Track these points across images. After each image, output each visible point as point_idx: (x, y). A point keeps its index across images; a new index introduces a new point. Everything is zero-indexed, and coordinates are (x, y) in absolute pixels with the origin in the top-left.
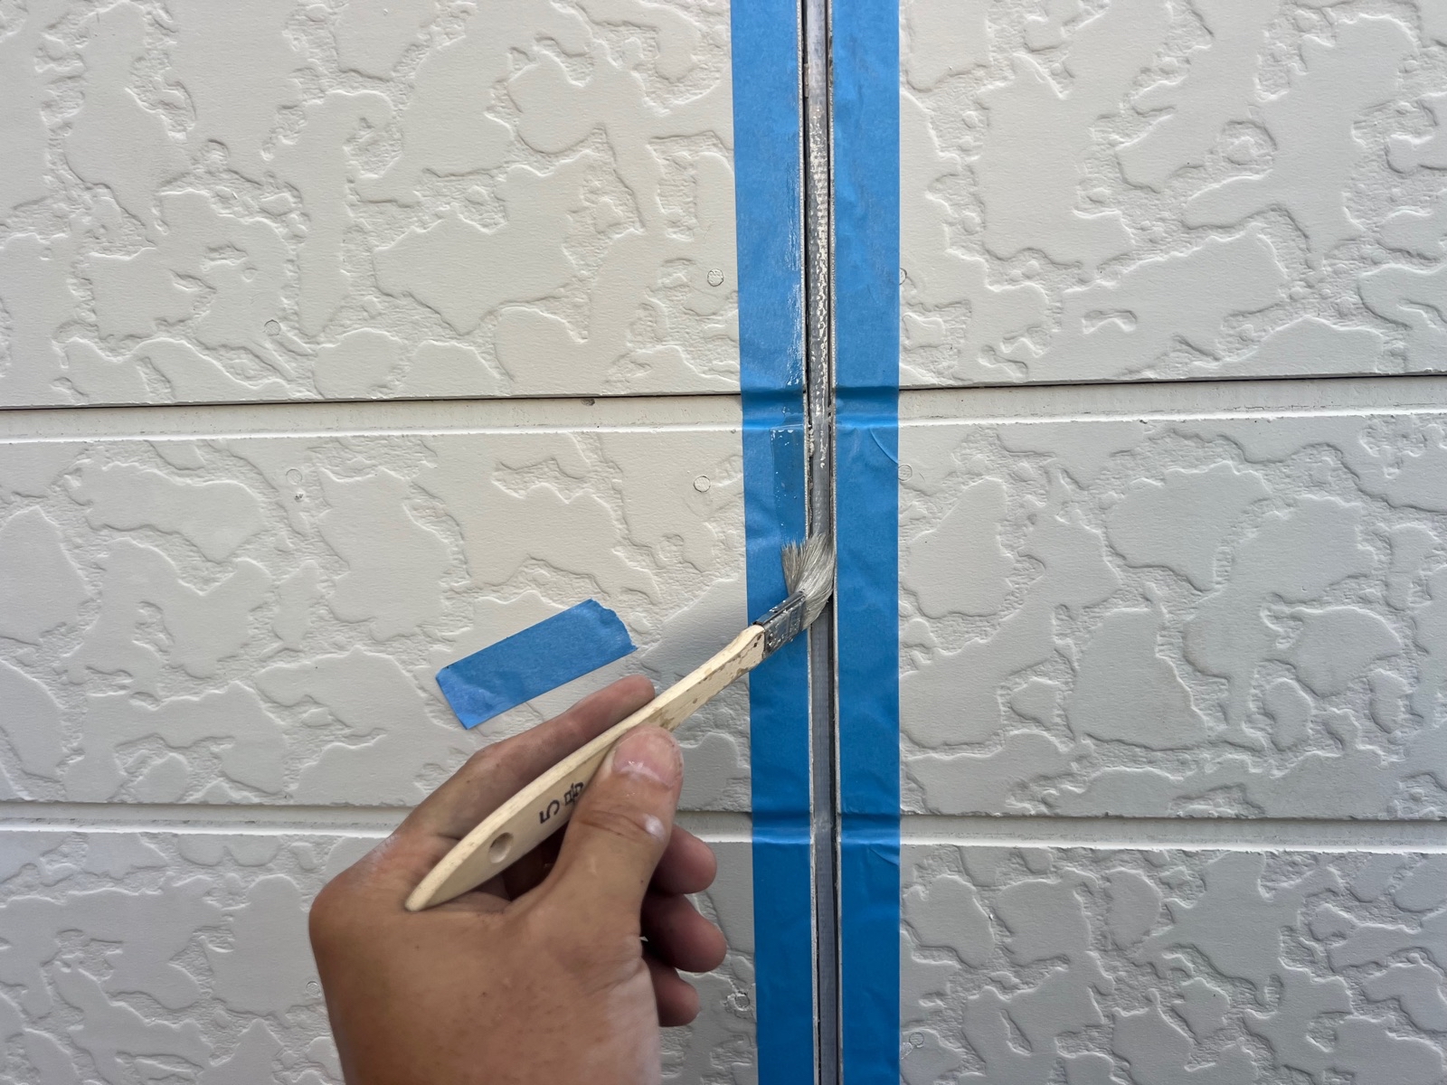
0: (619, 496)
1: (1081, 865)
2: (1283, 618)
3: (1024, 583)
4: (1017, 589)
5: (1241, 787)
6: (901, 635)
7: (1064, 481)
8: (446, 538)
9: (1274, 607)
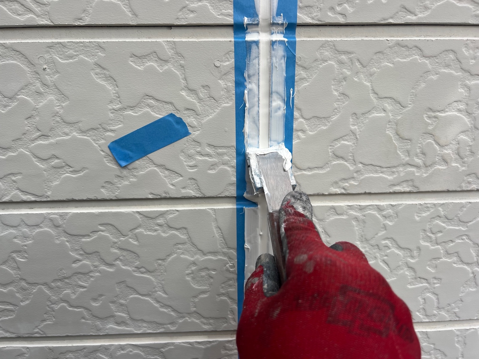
0: (183, 69)
1: (355, 211)
2: (431, 117)
3: (341, 105)
4: (338, 107)
5: (412, 180)
6: (295, 126)
7: (357, 64)
8: (111, 87)
9: (429, 113)
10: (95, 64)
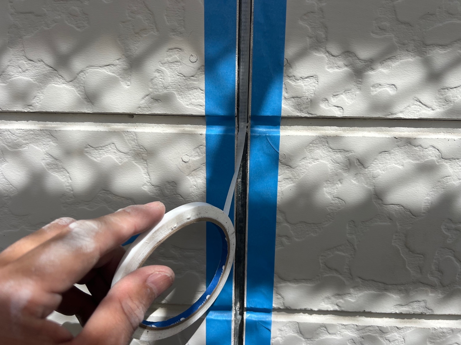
0: (145, 162)
1: (351, 331)
2: (451, 229)
3: (335, 210)
4: (332, 212)
5: (424, 301)
6: (277, 231)
7: (356, 164)
8: (63, 179)
9: (448, 225)
10: (46, 154)
